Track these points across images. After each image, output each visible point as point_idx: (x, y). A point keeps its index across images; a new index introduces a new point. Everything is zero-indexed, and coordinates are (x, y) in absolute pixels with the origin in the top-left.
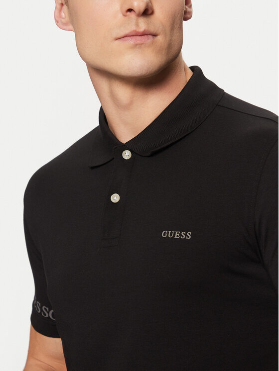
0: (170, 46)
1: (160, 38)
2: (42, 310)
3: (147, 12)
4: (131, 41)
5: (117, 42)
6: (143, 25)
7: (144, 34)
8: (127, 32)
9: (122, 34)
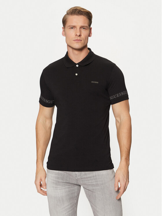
0: (84, 43)
1: (82, 41)
2: (46, 101)
3: (80, 36)
4: (76, 41)
5: (73, 41)
6: (79, 38)
7: (79, 40)
8: (75, 39)
9: (74, 40)
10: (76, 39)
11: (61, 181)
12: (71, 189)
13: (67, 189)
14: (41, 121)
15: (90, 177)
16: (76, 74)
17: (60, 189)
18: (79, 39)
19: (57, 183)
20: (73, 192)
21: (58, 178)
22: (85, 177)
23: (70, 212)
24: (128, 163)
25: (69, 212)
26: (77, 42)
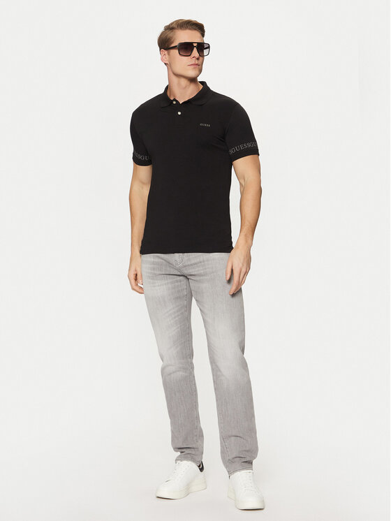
2: (138, 156)
5: (188, 66)
9: (190, 64)
10: (193, 62)
11: (158, 272)
12: (177, 284)
13: (170, 286)
14: (136, 188)
15: (196, 264)
16: (179, 113)
17: (159, 286)
18: (197, 62)
19: (154, 277)
20: (180, 289)
21: (154, 269)
22: (189, 263)
23: (177, 319)
24: (250, 241)
25: (175, 318)
26: (194, 68)
